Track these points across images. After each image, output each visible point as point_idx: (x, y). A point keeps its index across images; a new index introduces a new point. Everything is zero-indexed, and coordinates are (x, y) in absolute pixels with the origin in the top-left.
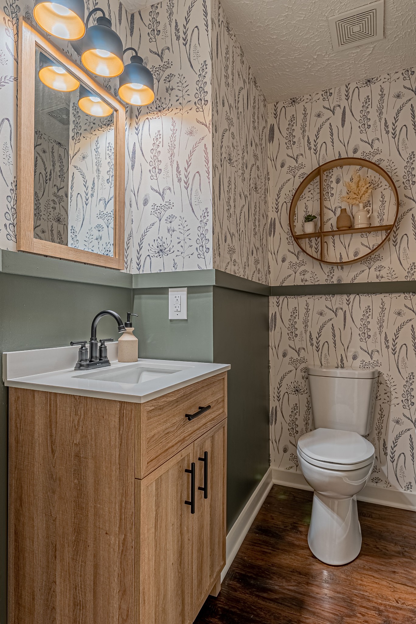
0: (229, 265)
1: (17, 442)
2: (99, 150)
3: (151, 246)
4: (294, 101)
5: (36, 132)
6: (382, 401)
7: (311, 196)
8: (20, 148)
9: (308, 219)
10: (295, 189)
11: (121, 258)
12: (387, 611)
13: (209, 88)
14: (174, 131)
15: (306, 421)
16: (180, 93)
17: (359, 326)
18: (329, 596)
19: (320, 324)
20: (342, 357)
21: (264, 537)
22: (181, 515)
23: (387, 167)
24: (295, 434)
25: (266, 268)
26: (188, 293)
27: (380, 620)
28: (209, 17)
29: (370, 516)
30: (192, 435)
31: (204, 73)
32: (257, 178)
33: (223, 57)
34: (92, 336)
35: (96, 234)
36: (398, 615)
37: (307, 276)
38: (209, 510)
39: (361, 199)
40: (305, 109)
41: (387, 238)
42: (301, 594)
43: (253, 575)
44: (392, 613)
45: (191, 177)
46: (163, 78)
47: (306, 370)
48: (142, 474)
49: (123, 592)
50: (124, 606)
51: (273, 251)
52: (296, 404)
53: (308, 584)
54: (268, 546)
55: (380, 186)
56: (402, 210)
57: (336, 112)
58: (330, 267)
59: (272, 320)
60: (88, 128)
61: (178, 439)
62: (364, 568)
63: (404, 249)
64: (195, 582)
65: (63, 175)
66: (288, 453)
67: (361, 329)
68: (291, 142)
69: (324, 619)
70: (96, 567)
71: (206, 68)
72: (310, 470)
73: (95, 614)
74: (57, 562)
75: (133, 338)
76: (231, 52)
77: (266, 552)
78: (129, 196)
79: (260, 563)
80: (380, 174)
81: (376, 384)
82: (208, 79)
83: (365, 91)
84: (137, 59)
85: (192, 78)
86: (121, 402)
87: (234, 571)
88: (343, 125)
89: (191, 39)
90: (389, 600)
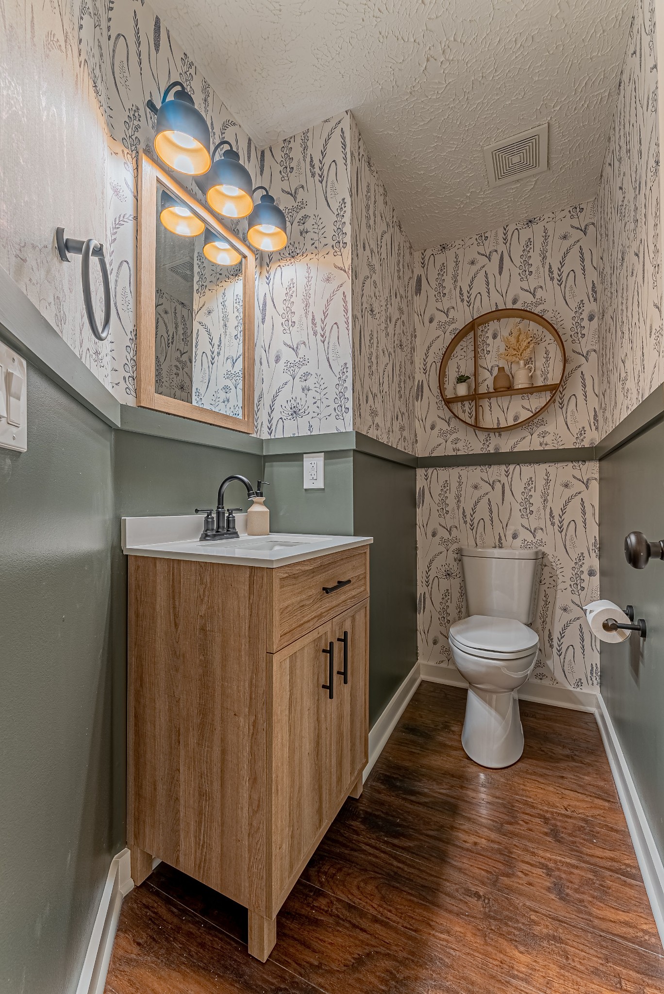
0: (371, 429)
1: (137, 616)
2: (226, 303)
3: (283, 407)
4: (444, 248)
5: (157, 291)
6: (547, 585)
7: (464, 354)
8: (140, 294)
9: (461, 379)
10: (445, 347)
11: (251, 420)
12: (555, 819)
13: (348, 229)
14: (309, 279)
15: (459, 608)
16: (316, 237)
17: (520, 501)
18: (487, 801)
19: (475, 499)
20: (500, 537)
21: (411, 737)
22: (318, 700)
23: (552, 319)
24: (447, 624)
25: (413, 436)
26: (325, 459)
27: (546, 828)
28: (348, 150)
29: (534, 716)
30: (330, 611)
31: (342, 212)
32: (402, 334)
33: (364, 196)
34: (219, 504)
35: (222, 395)
36: (567, 824)
37: (460, 445)
38: (349, 698)
39: (521, 355)
40: (457, 256)
41: (552, 400)
42: (454, 798)
43: (399, 776)
44: (560, 821)
45: (328, 328)
46: (297, 220)
47: (460, 551)
48: (275, 649)
49: (254, 780)
50: (255, 797)
51: (420, 417)
52: (448, 590)
53: (462, 787)
54: (415, 746)
55: (543, 340)
56: (569, 368)
57: (492, 258)
58: (486, 434)
59: (419, 496)
60: (214, 280)
61: (314, 614)
62: (527, 772)
63: (572, 412)
64: (334, 778)
65: (188, 337)
66: (439, 645)
67: (522, 504)
68: (441, 294)
69: (481, 825)
70: (224, 752)
71: (345, 207)
72: (464, 659)
73: (223, 805)
74: (181, 748)
75: (264, 509)
76: (372, 191)
77: (414, 753)
78: (259, 352)
79: (407, 764)
80: (544, 327)
81: (540, 566)
82: (347, 219)
83: (526, 234)
84: (268, 198)
85: (329, 219)
86: (252, 568)
87: (377, 771)
88: (500, 273)
89: (328, 175)
90: (557, 807)
